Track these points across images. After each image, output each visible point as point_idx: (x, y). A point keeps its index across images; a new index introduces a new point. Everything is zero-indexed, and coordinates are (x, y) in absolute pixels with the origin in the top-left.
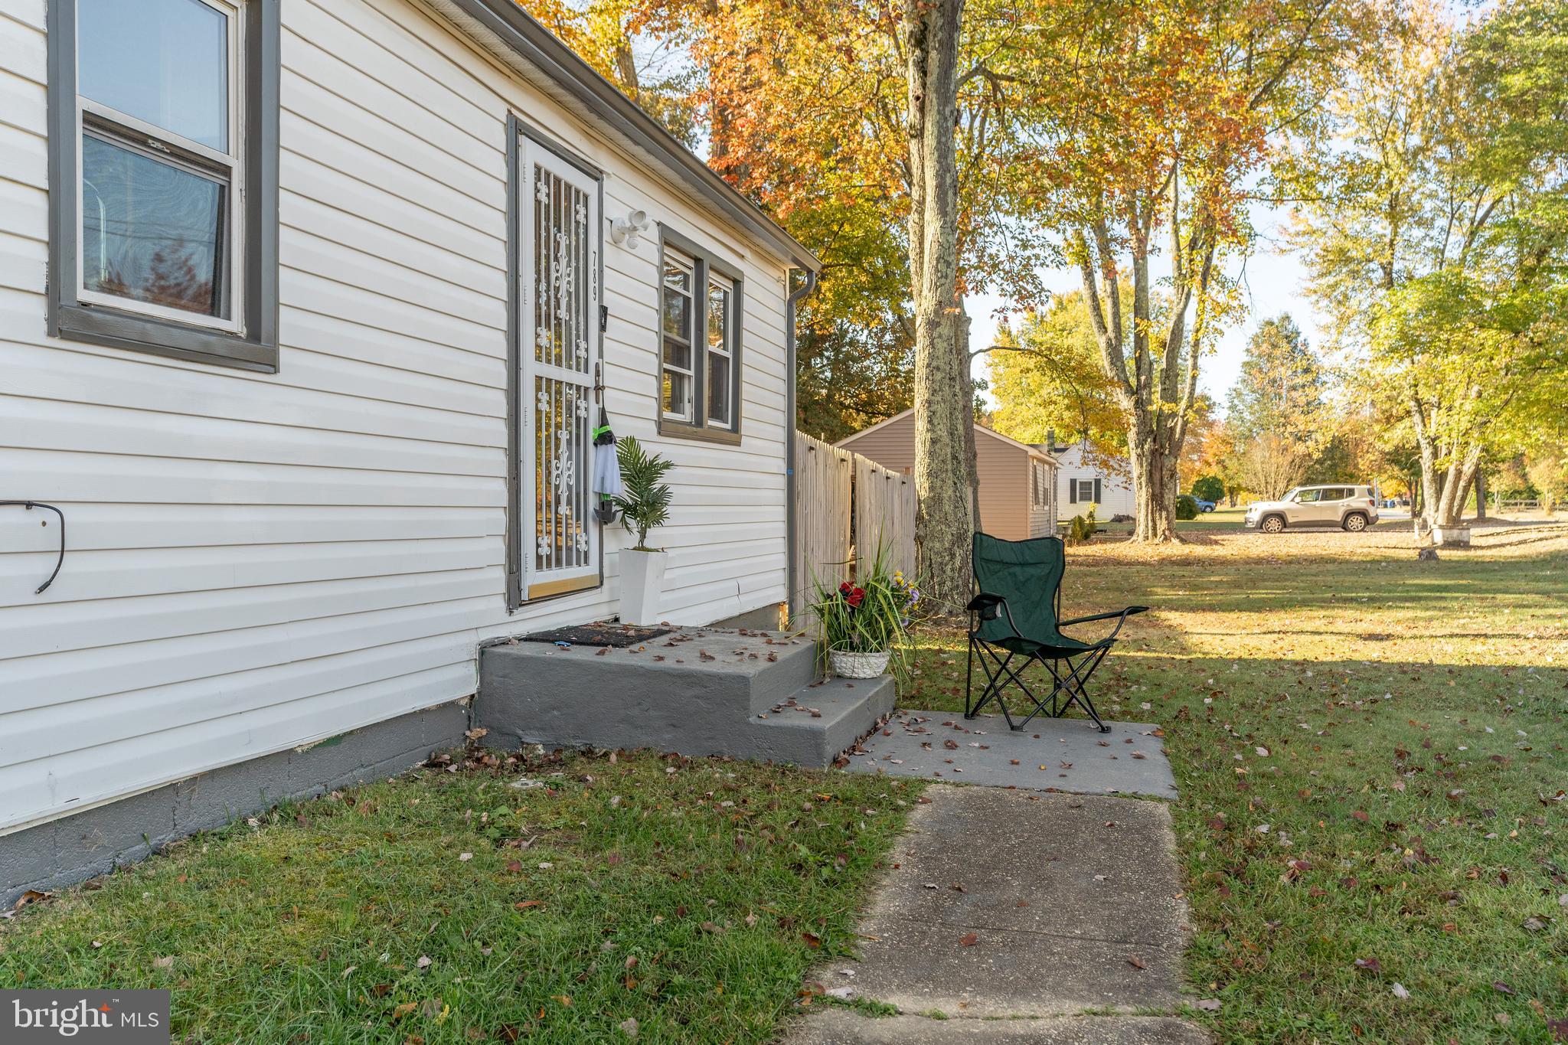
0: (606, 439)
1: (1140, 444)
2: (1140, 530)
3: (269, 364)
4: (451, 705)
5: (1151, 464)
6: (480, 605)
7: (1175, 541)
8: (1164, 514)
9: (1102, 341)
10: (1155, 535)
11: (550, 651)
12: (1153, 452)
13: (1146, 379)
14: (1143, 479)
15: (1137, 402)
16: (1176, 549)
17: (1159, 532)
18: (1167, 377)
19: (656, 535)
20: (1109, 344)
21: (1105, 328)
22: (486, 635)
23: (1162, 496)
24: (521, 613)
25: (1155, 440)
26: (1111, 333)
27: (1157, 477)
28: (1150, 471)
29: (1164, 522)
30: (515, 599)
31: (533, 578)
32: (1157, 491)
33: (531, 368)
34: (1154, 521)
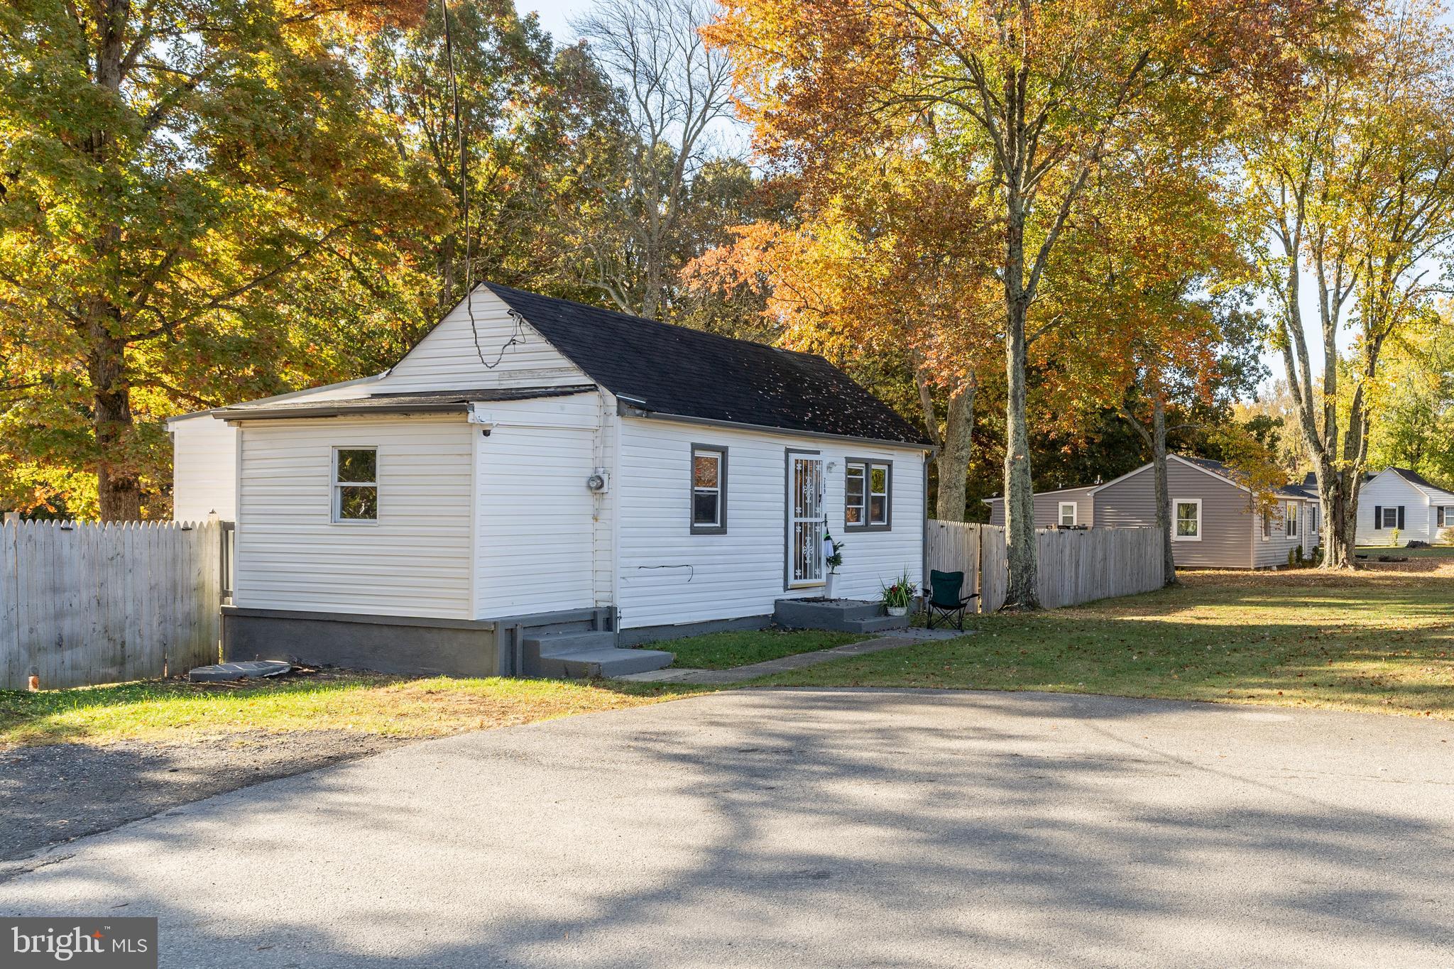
0: (828, 538)
1: (1326, 491)
2: (1327, 558)
3: (725, 533)
4: (766, 616)
5: (1334, 507)
6: (775, 589)
7: (1351, 568)
8: (1344, 546)
9: (1297, 410)
10: (1337, 562)
11: (794, 602)
12: (1336, 498)
13: (1331, 440)
14: (1329, 518)
15: (1323, 458)
16: (1351, 572)
17: (1340, 561)
18: (1350, 438)
19: (837, 569)
20: (1303, 413)
21: (1300, 399)
22: (777, 598)
23: (1344, 532)
24: (788, 592)
25: (1337, 488)
26: (1304, 405)
27: (1339, 517)
28: (1334, 513)
29: (1344, 553)
30: (786, 588)
31: (792, 582)
32: (1339, 528)
33: (792, 520)
34: (1336, 551)
